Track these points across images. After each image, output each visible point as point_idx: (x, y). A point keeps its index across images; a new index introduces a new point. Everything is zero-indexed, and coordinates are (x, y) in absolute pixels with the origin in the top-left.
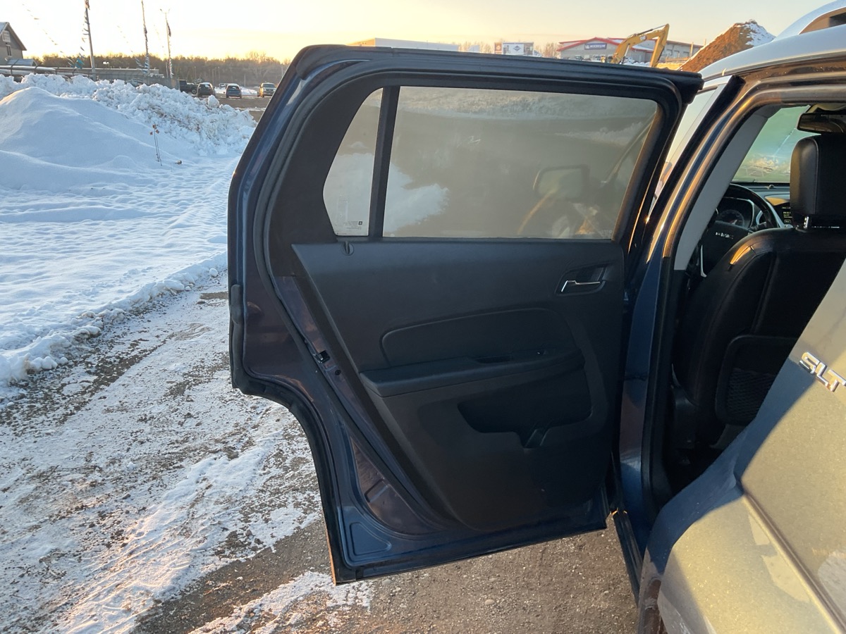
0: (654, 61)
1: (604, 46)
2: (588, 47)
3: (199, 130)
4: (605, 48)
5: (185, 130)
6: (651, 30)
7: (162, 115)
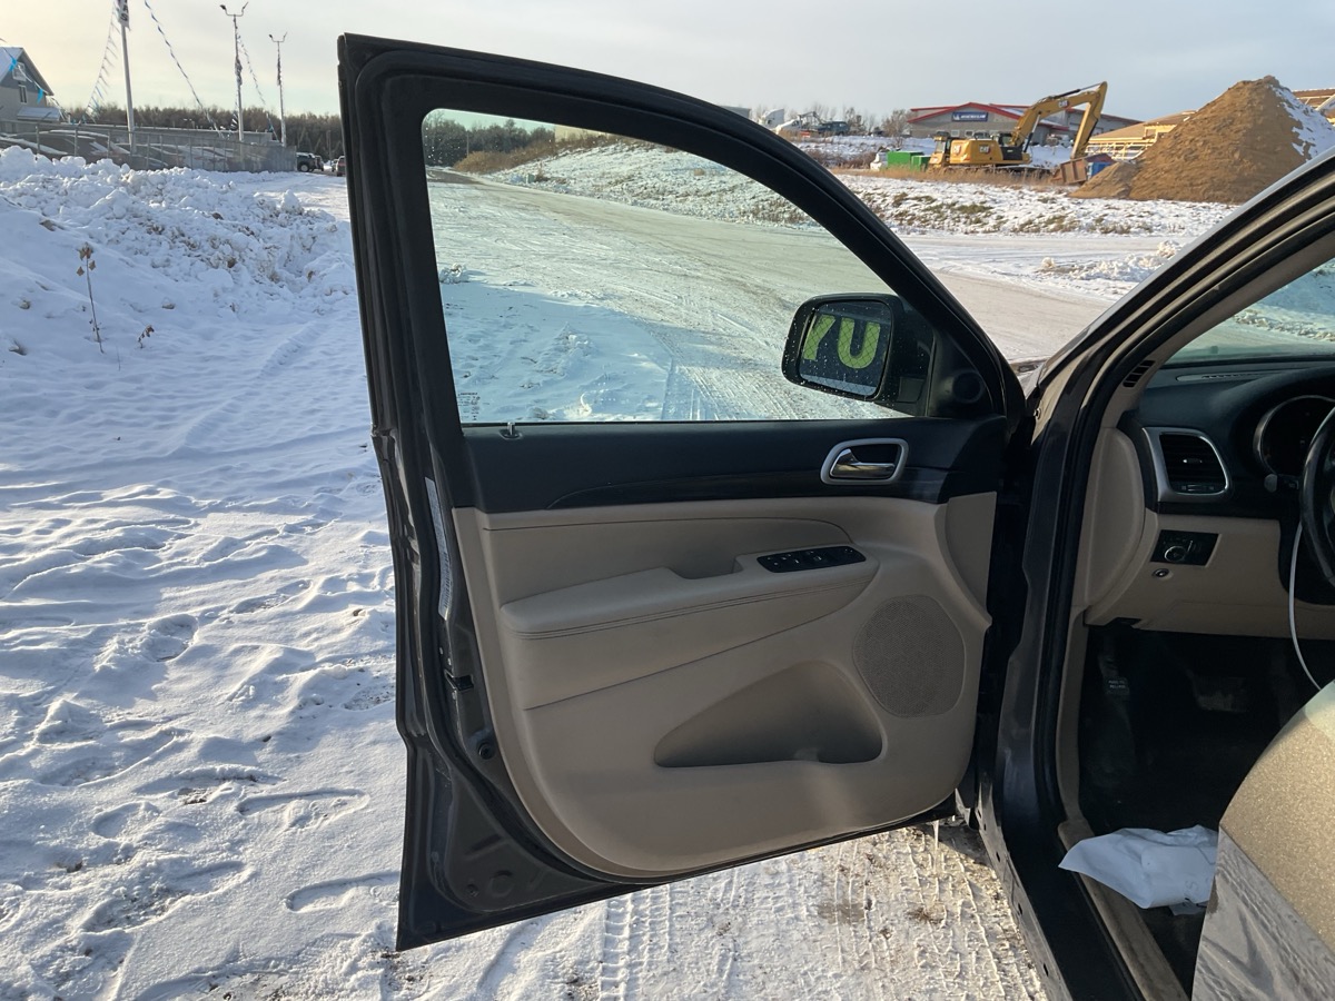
1: (984, 116)
2: (958, 118)
4: (986, 120)
6: (1078, 91)
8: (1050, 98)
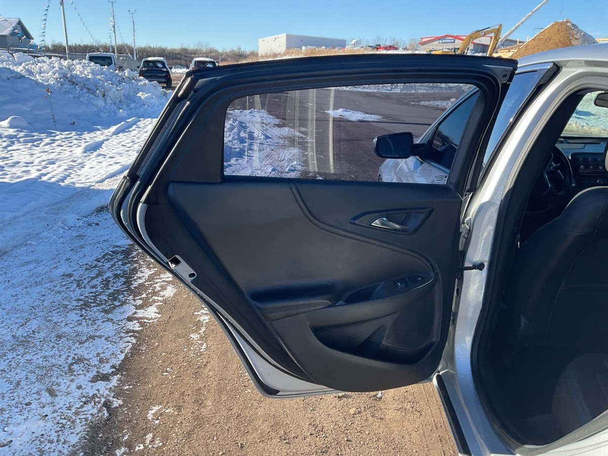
0: (490, 51)
1: (453, 41)
3: (105, 97)
5: (91, 96)
6: (489, 28)
7: (74, 83)
8: (477, 31)
